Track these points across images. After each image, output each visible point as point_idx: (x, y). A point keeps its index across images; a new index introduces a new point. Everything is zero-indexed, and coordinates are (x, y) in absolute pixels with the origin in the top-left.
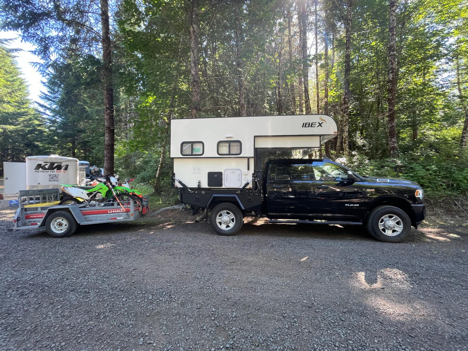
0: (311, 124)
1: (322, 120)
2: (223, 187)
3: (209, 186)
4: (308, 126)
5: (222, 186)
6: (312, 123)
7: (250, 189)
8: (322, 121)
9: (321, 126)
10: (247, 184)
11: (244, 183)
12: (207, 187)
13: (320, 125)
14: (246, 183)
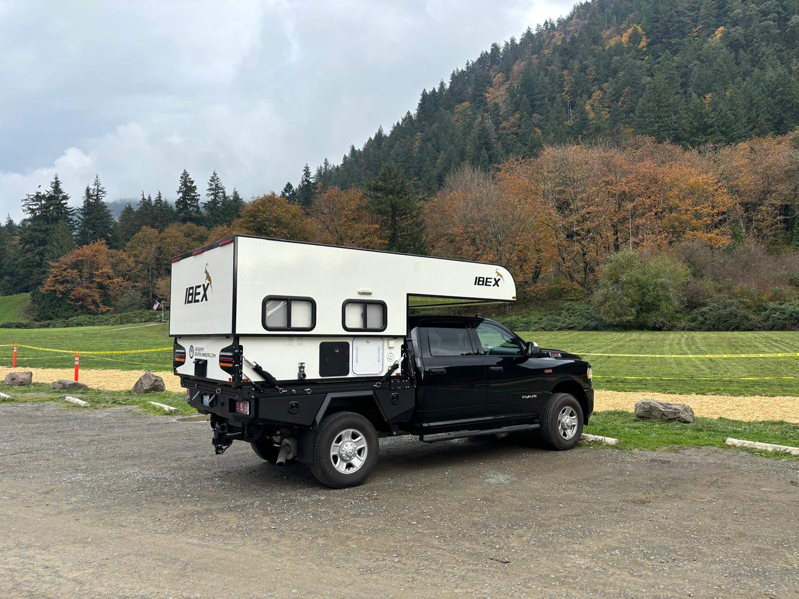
0: (485, 280)
1: (499, 274)
2: (350, 375)
3: (321, 374)
4: (481, 283)
5: (347, 373)
6: (487, 279)
7: (398, 376)
8: (499, 277)
9: (498, 286)
10: (395, 367)
11: (388, 365)
12: (319, 377)
13: (496, 283)
14: (392, 364)
